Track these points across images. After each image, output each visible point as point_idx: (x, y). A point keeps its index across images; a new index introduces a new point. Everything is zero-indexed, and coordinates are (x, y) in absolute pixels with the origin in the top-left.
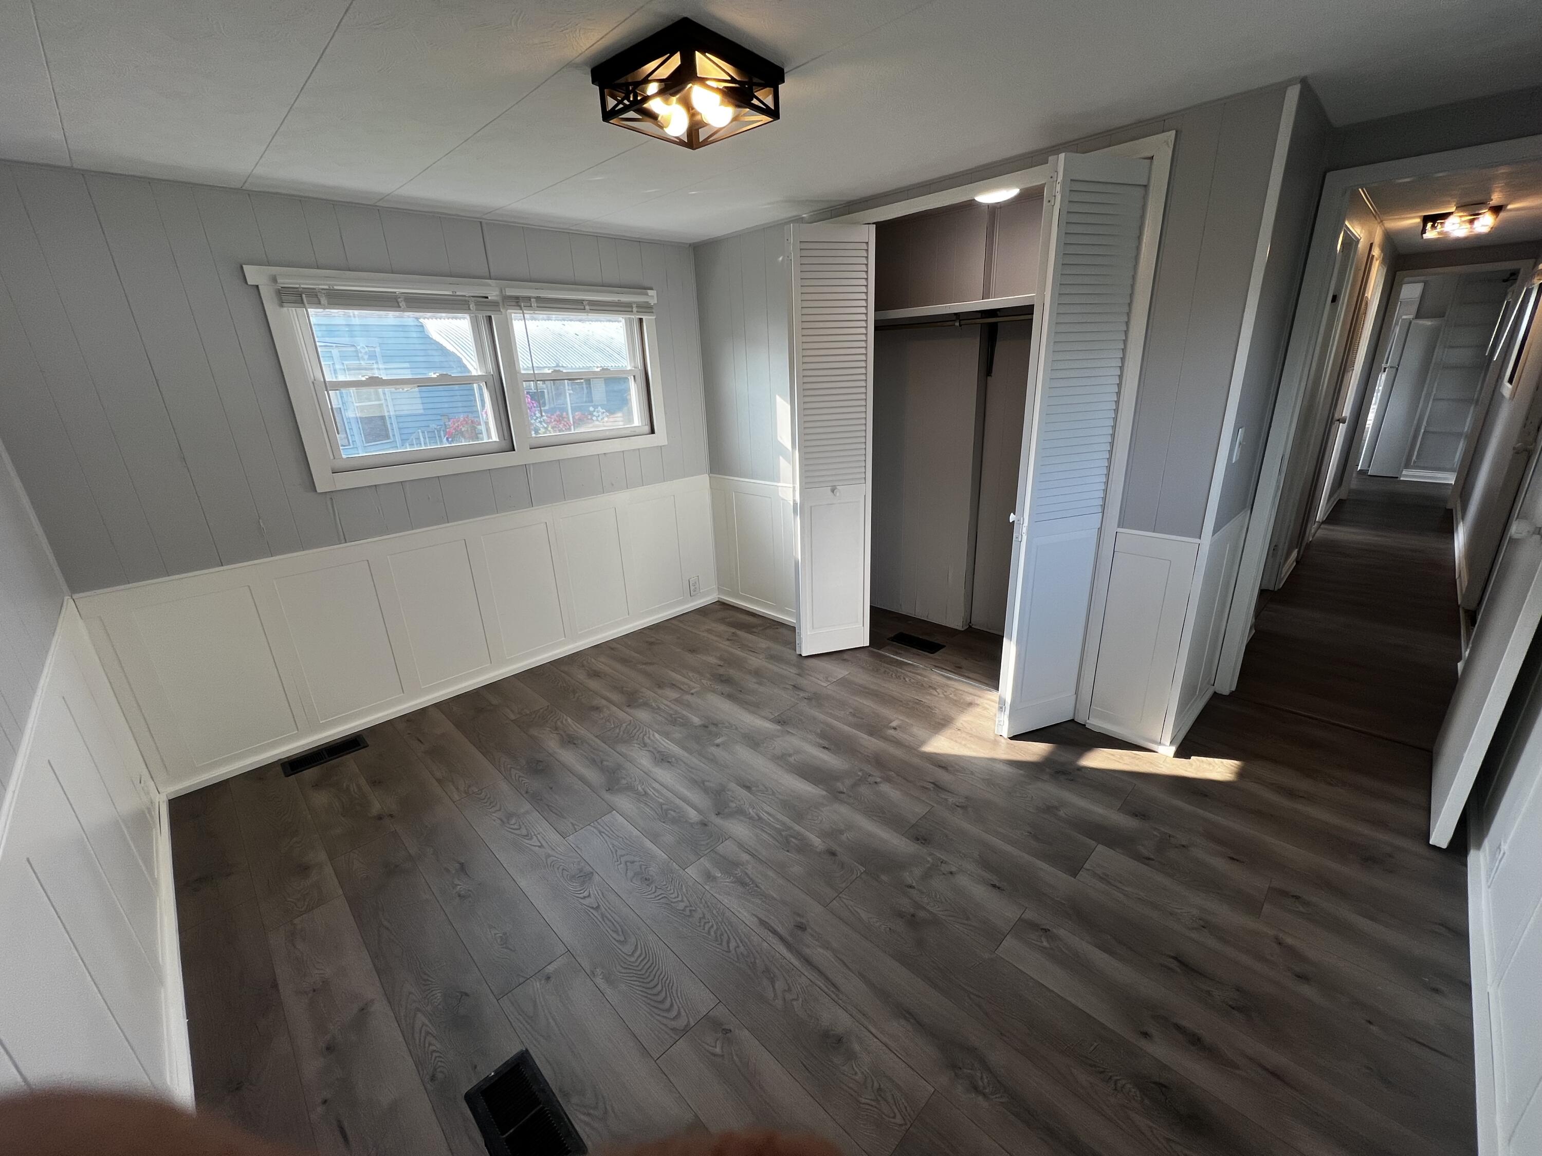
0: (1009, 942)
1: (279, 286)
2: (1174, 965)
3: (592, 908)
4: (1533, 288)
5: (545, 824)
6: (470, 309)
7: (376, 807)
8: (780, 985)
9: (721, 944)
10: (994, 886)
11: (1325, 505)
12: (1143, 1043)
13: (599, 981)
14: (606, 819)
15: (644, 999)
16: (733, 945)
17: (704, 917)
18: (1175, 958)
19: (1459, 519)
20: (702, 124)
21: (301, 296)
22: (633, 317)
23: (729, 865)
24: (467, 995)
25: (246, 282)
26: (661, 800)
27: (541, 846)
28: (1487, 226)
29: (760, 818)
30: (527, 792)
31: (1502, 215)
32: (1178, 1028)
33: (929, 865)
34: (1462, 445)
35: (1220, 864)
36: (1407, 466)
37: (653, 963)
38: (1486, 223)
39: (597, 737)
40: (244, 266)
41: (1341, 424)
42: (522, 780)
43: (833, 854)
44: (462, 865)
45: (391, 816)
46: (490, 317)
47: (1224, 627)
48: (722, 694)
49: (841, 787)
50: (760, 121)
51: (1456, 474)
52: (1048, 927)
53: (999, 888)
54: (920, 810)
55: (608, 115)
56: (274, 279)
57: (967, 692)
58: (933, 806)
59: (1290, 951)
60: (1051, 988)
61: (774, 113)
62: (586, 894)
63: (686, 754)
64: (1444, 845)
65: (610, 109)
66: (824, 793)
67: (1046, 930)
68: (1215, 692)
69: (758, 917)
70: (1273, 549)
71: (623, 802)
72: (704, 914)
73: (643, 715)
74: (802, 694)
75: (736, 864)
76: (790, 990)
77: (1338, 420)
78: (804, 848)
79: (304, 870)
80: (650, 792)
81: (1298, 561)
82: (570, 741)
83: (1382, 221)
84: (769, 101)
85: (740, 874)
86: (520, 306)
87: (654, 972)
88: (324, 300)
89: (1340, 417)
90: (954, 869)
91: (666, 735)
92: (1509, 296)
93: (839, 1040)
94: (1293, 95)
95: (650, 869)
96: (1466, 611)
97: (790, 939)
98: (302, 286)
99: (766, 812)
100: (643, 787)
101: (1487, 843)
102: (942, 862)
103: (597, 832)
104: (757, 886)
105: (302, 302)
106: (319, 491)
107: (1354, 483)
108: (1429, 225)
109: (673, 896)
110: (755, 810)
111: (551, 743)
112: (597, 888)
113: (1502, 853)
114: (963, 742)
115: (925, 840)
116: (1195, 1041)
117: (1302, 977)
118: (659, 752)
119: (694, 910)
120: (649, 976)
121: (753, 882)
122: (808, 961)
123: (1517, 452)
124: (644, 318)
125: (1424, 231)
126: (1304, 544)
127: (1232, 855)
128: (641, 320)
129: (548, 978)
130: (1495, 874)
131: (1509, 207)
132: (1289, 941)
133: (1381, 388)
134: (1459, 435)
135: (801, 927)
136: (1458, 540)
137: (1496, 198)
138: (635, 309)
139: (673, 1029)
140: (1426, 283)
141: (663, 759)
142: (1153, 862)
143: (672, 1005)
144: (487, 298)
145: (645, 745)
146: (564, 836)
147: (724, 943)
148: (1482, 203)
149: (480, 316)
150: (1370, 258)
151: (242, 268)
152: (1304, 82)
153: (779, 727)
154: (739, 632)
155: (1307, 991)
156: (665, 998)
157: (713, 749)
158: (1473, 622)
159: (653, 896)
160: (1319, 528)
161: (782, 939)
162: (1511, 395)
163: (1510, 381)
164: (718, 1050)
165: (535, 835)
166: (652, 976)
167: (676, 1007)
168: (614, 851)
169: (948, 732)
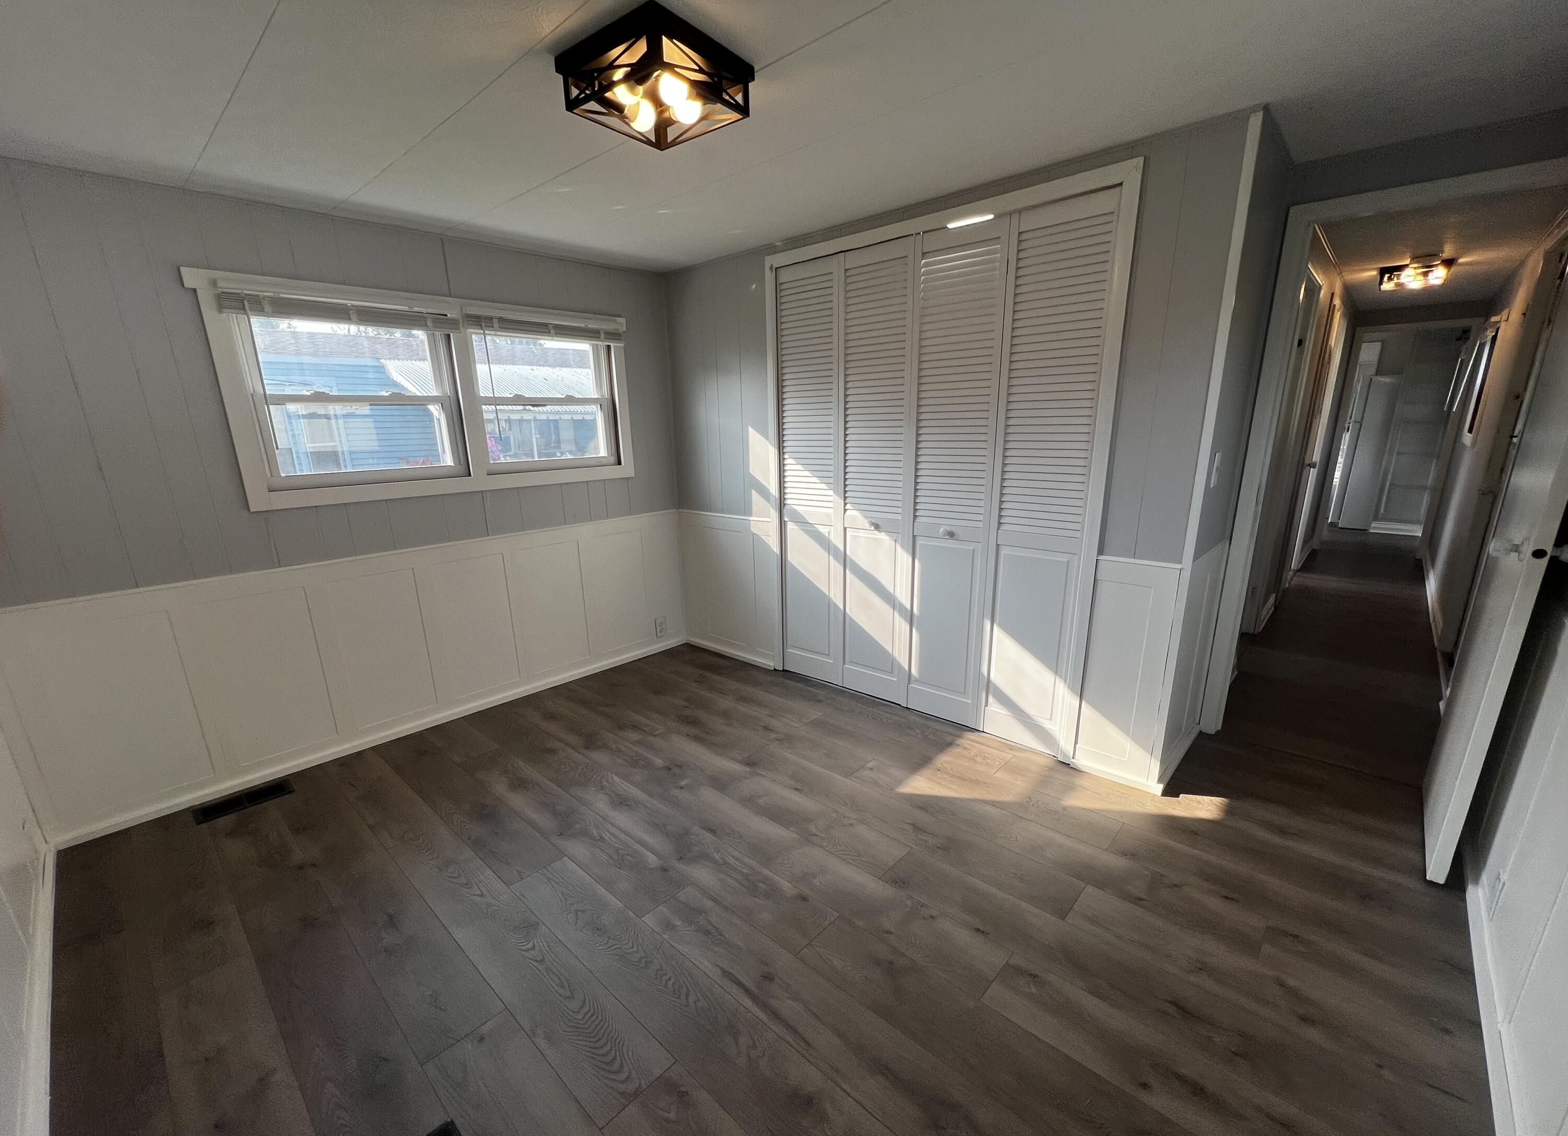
0: (996, 989)
1: (220, 290)
2: (1171, 1009)
3: (536, 961)
4: (1486, 342)
5: (489, 872)
6: (426, 326)
7: (298, 856)
8: (743, 1040)
9: (679, 998)
10: (978, 930)
11: (1299, 553)
12: (1144, 1096)
13: (541, 1042)
14: (558, 864)
15: (592, 1060)
16: (692, 999)
17: (661, 970)
18: (1172, 1003)
19: (1429, 568)
20: (670, 122)
21: (243, 302)
22: (601, 343)
23: (691, 913)
24: (386, 1060)
25: (183, 285)
26: (617, 845)
27: (482, 895)
28: (1441, 278)
29: (726, 863)
30: (469, 839)
31: (1454, 269)
32: (1180, 1078)
33: (908, 909)
34: (1426, 499)
35: (1215, 904)
36: (1376, 518)
37: (602, 1020)
38: (1439, 275)
39: (549, 780)
40: (181, 268)
41: (1312, 469)
42: (465, 826)
43: (805, 899)
44: (391, 917)
45: (314, 865)
46: (449, 336)
47: (1207, 664)
48: (688, 735)
49: (814, 830)
50: (729, 119)
51: (1423, 526)
52: (1037, 973)
53: (983, 932)
54: (898, 852)
55: (572, 105)
56: (214, 283)
57: (946, 732)
58: (912, 848)
59: (1293, 994)
60: (1041, 1037)
61: (744, 110)
62: (530, 945)
63: (648, 797)
64: (1441, 880)
65: (574, 96)
66: (795, 836)
67: (1035, 976)
68: (1201, 732)
69: (721, 968)
70: (1252, 591)
71: (577, 848)
72: (661, 966)
73: (601, 757)
74: (773, 736)
75: (700, 911)
76: (755, 1046)
77: (1309, 465)
78: (772, 892)
79: (207, 925)
80: (607, 836)
81: (1276, 607)
82: (519, 784)
83: (1341, 273)
84: (739, 98)
85: (702, 922)
86: (481, 326)
87: (602, 1031)
88: (268, 308)
89: (1310, 462)
90: (934, 913)
91: (626, 777)
92: (1463, 353)
93: (809, 1100)
94: (1255, 123)
95: (602, 918)
96: (1444, 654)
97: (756, 991)
98: (245, 292)
99: (733, 857)
100: (599, 831)
101: (1485, 878)
102: (922, 906)
103: (545, 880)
104: (721, 934)
105: (244, 309)
106: (252, 510)
107: (1325, 534)
108: (1387, 276)
109: (627, 946)
110: (719, 854)
111: (499, 787)
112: (542, 939)
113: (1502, 882)
114: (943, 783)
115: (904, 883)
116: (1197, 1091)
117: (1304, 1019)
118: (617, 795)
119: (650, 962)
120: (597, 1034)
121: (717, 929)
122: (775, 1015)
123: (1483, 494)
124: (612, 345)
125: (1381, 283)
126: (1280, 592)
127: (1226, 895)
128: (609, 347)
129: (482, 1039)
130: (1496, 906)
131: (1461, 260)
132: (1291, 982)
133: (1345, 447)
134: (1424, 488)
135: (768, 978)
136: (1430, 586)
137: (1448, 252)
138: (602, 336)
139: (622, 1093)
140: (1383, 342)
141: (622, 802)
142: (1145, 902)
143: (622, 1066)
144: (446, 315)
145: (602, 788)
146: (508, 883)
147: (683, 996)
148: (1434, 255)
149: (438, 333)
150: (1331, 308)
151: (179, 269)
152: (1266, 108)
153: (748, 769)
154: (707, 674)
155: (1312, 1034)
156: (615, 1058)
157: (676, 792)
158: (1451, 663)
159: (605, 947)
160: (1294, 575)
161: (747, 991)
162: (1472, 444)
163: (1470, 431)
164: (672, 1116)
165: (476, 884)
166: (600, 1036)
167: (626, 1069)
168: (563, 900)
169: (927, 772)
